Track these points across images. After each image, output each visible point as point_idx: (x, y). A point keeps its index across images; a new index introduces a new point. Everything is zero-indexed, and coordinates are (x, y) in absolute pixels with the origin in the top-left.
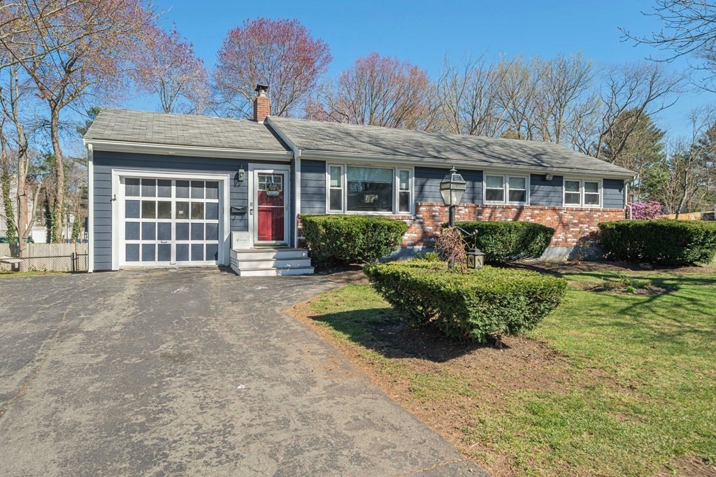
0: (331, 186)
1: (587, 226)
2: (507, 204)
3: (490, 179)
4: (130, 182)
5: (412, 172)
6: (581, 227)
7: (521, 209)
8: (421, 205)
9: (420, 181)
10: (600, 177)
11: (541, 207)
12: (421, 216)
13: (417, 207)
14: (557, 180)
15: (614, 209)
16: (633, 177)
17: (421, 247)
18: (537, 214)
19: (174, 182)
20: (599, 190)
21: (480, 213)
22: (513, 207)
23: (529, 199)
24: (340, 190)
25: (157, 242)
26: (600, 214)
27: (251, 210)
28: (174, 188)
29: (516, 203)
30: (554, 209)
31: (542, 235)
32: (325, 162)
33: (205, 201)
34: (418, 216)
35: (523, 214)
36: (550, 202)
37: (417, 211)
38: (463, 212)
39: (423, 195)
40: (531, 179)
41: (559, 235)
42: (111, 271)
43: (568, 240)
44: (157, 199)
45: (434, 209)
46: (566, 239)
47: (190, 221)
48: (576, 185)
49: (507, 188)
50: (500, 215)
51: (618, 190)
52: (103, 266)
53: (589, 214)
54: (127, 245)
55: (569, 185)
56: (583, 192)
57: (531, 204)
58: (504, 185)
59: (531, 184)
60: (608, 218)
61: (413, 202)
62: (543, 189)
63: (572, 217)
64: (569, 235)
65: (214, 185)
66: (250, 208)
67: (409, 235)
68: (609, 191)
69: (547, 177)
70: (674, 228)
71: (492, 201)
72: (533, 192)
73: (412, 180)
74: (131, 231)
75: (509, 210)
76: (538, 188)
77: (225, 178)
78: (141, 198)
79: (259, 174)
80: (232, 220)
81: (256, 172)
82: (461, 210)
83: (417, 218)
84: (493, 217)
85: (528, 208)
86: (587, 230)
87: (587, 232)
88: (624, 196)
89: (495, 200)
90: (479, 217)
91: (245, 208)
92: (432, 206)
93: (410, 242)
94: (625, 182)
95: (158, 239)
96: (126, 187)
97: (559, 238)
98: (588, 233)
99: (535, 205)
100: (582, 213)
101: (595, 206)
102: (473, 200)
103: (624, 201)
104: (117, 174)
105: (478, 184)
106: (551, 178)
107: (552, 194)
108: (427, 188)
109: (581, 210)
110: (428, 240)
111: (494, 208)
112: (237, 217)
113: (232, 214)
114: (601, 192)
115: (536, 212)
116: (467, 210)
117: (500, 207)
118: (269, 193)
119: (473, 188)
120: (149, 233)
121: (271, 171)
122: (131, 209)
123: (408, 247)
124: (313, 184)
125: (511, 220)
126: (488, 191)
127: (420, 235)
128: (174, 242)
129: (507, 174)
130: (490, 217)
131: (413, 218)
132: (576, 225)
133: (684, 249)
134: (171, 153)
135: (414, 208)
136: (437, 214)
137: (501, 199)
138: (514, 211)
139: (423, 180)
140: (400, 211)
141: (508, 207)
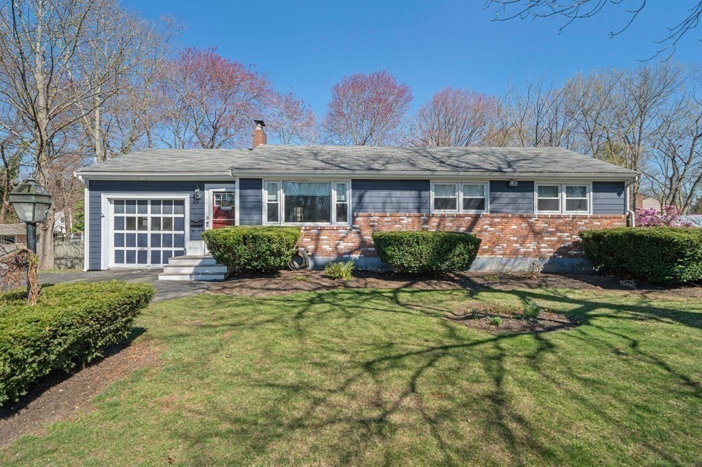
0: (269, 201)
1: (568, 234)
2: (461, 213)
3: (438, 188)
4: (118, 202)
5: (349, 185)
6: (560, 236)
7: (476, 218)
8: (357, 216)
9: (358, 193)
10: (587, 180)
11: (503, 215)
12: (357, 226)
13: (354, 218)
14: (526, 186)
15: (608, 216)
16: (634, 178)
17: (359, 255)
18: (499, 223)
19: (149, 202)
20: (588, 195)
21: (426, 222)
22: (466, 215)
23: (488, 206)
24: (277, 204)
25: (137, 249)
26: (587, 221)
27: (207, 223)
28: (149, 207)
29: (473, 212)
30: (521, 217)
31: (461, 246)
32: (261, 179)
33: (173, 216)
34: (354, 226)
35: (480, 222)
36: (518, 209)
37: (354, 222)
38: (405, 222)
39: (362, 206)
40: (490, 186)
41: (528, 245)
42: (100, 270)
43: (541, 250)
44: (137, 215)
45: (372, 219)
46: (539, 248)
47: (162, 232)
48: (555, 191)
49: (460, 197)
50: (450, 224)
51: (616, 194)
52: (95, 267)
53: (572, 221)
54: (116, 251)
55: (543, 190)
56: (563, 197)
57: (491, 212)
58: (457, 193)
59: (490, 191)
60: (600, 226)
61: (351, 213)
62: (506, 196)
63: (547, 225)
64: (542, 245)
65: (180, 203)
66: (206, 221)
67: (345, 244)
68: (601, 195)
69: (512, 184)
70: (656, 238)
71: (443, 210)
72: (493, 200)
73: (349, 192)
74: (119, 240)
75: (461, 219)
76: (501, 194)
77: (186, 197)
78: (125, 215)
79: (214, 192)
80: (192, 231)
81: (211, 191)
82: (403, 220)
83: (354, 228)
84: (441, 226)
85: (485, 216)
86: (569, 239)
87: (569, 241)
88: (625, 200)
89: (445, 208)
90: (425, 226)
91: (203, 221)
92: (370, 216)
93: (346, 251)
94: (626, 184)
95: (138, 246)
96: (115, 207)
97: (529, 248)
98: (570, 243)
99: (497, 212)
100: (561, 221)
101: (580, 213)
102: (419, 209)
103: (625, 205)
104: (104, 197)
105: (424, 193)
106: (516, 184)
107: (520, 201)
108: (366, 199)
109: (559, 217)
110: (366, 249)
111: (443, 217)
112: (195, 229)
113: (191, 226)
114: (590, 197)
115: (496, 220)
116: (410, 220)
117: (449, 216)
118: (223, 208)
119: (420, 197)
120: (131, 242)
121: (224, 190)
122: (118, 223)
123: (344, 256)
124: (251, 199)
125: (464, 229)
126: (436, 200)
127: (357, 244)
128: (149, 249)
129: (460, 181)
130: (438, 226)
131: (348, 228)
132: (552, 234)
133: (674, 266)
134: (142, 179)
135: (351, 218)
136: (376, 224)
137: (454, 207)
138: (468, 220)
139: (362, 192)
140: (337, 221)
141: (460, 216)
